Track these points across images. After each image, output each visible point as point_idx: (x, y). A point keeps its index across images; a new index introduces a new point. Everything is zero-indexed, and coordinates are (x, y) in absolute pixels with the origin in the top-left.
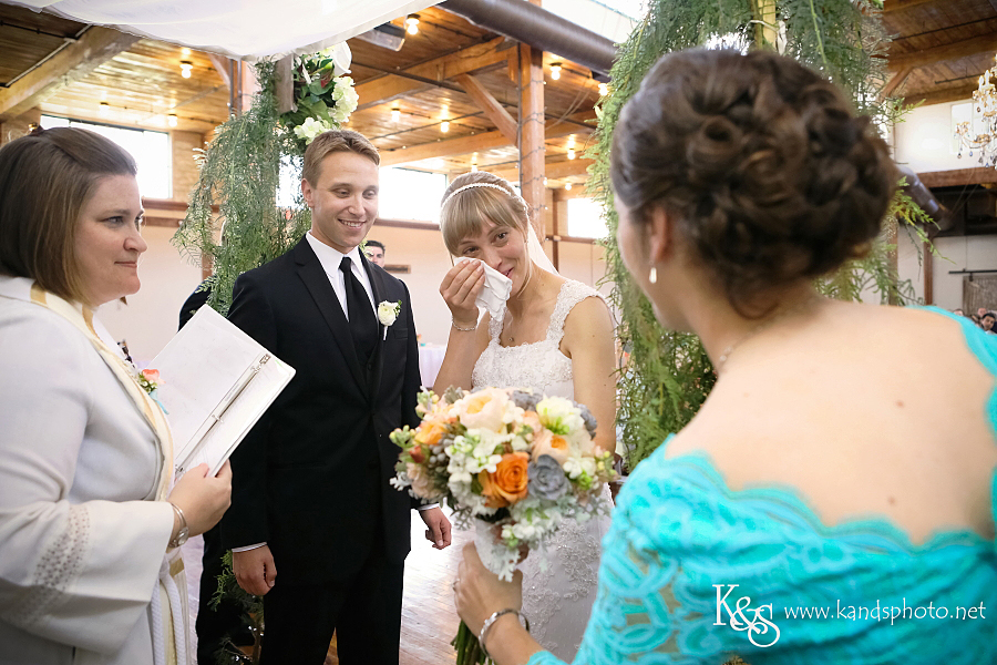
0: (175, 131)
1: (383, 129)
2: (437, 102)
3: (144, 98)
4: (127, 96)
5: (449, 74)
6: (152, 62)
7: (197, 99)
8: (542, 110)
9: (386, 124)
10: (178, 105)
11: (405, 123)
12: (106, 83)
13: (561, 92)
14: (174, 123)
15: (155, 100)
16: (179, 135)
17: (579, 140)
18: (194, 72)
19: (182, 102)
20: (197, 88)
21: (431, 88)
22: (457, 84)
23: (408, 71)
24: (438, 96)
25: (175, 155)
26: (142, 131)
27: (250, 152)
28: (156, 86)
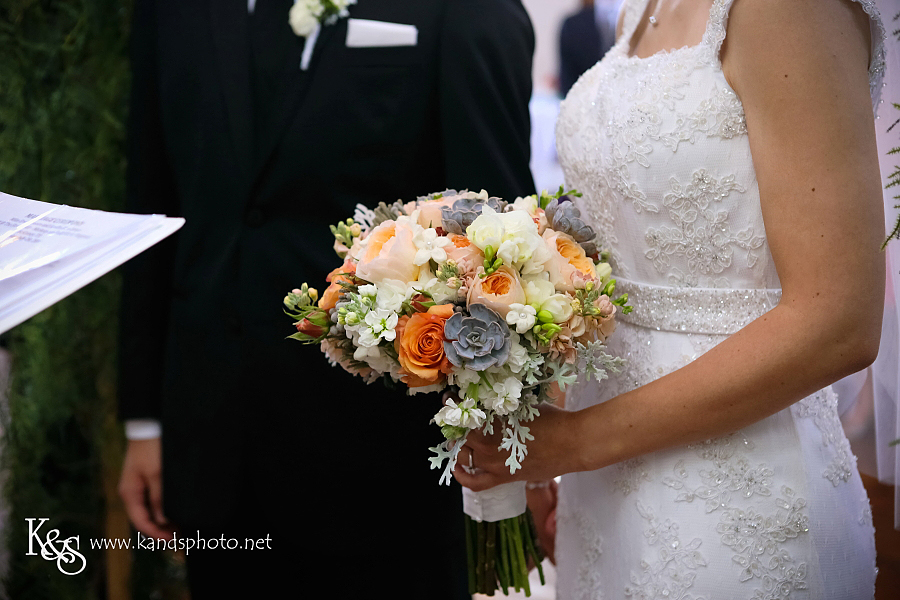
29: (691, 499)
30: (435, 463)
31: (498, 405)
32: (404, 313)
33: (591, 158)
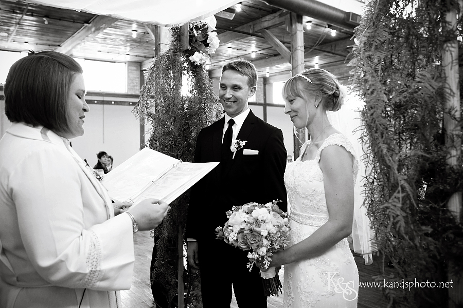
0: (129, 62)
1: (223, 57)
2: (250, 43)
3: (116, 48)
4: (109, 48)
5: (256, 29)
6: (120, 32)
7: (139, 47)
8: (303, 44)
9: (225, 55)
10: (131, 50)
11: (234, 54)
12: (100, 42)
13: (312, 35)
14: (128, 58)
15: (120, 48)
16: (131, 63)
17: (320, 59)
18: (138, 35)
19: (132, 49)
20: (139, 42)
21: (247, 37)
22: (260, 34)
23: (236, 29)
24: (250, 40)
25: (128, 73)
26: (115, 62)
27: (169, 69)
28: (121, 42)
29: (311, 265)
30: (248, 266)
31: (261, 254)
32: (239, 233)
33: (290, 184)
